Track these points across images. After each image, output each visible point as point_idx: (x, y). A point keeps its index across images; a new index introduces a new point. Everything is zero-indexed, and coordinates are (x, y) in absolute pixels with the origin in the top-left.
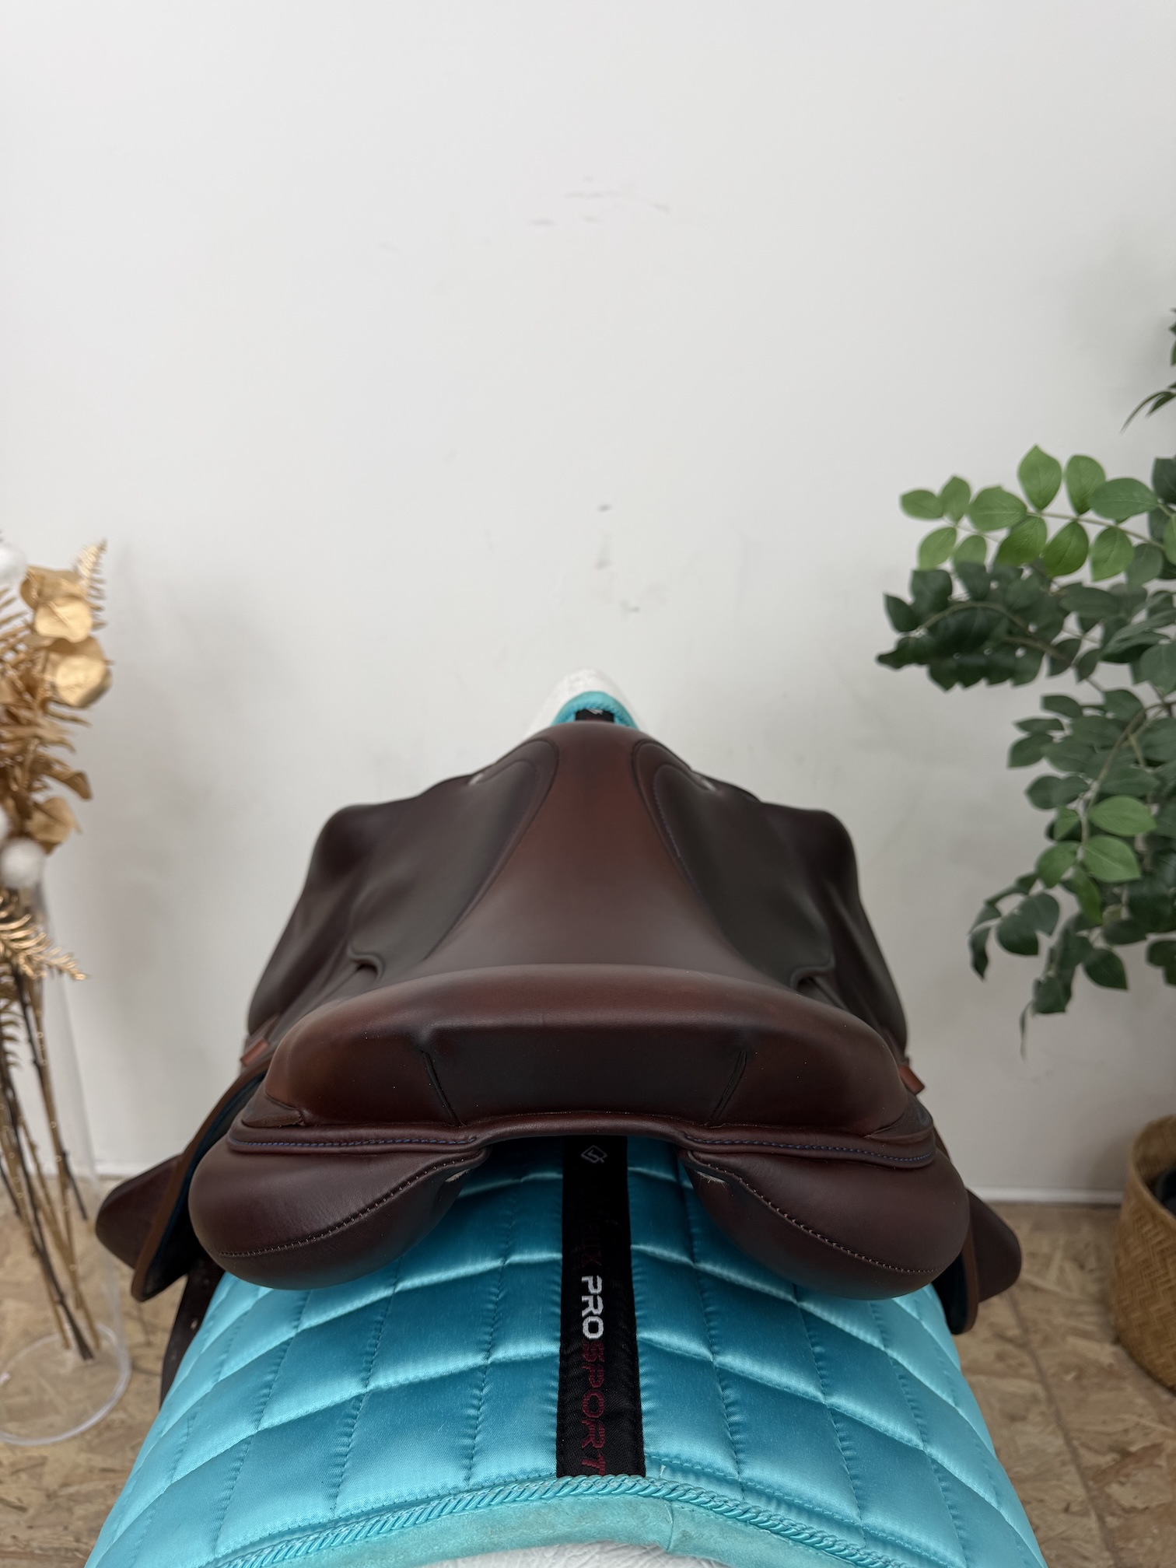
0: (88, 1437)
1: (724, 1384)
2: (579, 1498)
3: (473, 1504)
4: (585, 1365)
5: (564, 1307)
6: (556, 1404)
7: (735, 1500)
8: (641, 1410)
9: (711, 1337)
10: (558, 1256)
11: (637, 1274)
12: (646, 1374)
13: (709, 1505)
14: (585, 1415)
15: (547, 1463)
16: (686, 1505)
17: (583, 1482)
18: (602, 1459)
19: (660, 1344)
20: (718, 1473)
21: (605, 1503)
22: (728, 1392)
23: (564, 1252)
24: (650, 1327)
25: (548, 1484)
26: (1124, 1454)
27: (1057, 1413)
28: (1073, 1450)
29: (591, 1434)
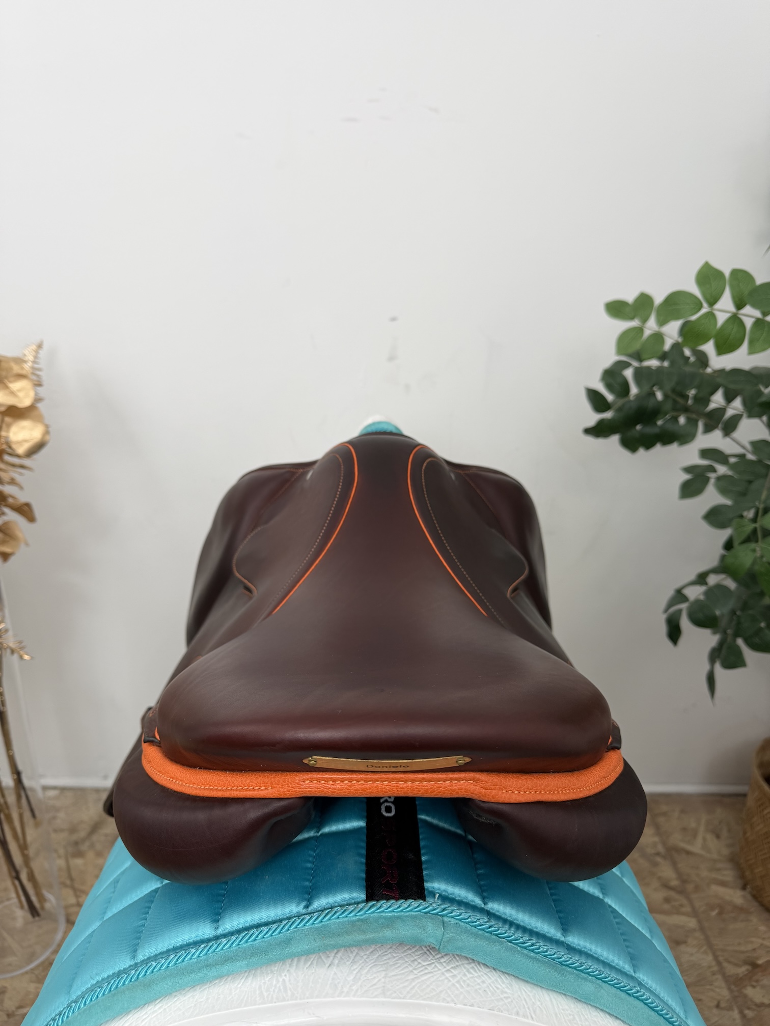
2: (382, 914)
3: (310, 922)
6: (365, 856)
7: (483, 920)
8: (421, 860)
12: (424, 838)
17: (385, 903)
18: (396, 890)
20: (471, 904)
25: (360, 906)
26: (754, 966)
27: (707, 938)
28: (719, 964)
29: (388, 874)
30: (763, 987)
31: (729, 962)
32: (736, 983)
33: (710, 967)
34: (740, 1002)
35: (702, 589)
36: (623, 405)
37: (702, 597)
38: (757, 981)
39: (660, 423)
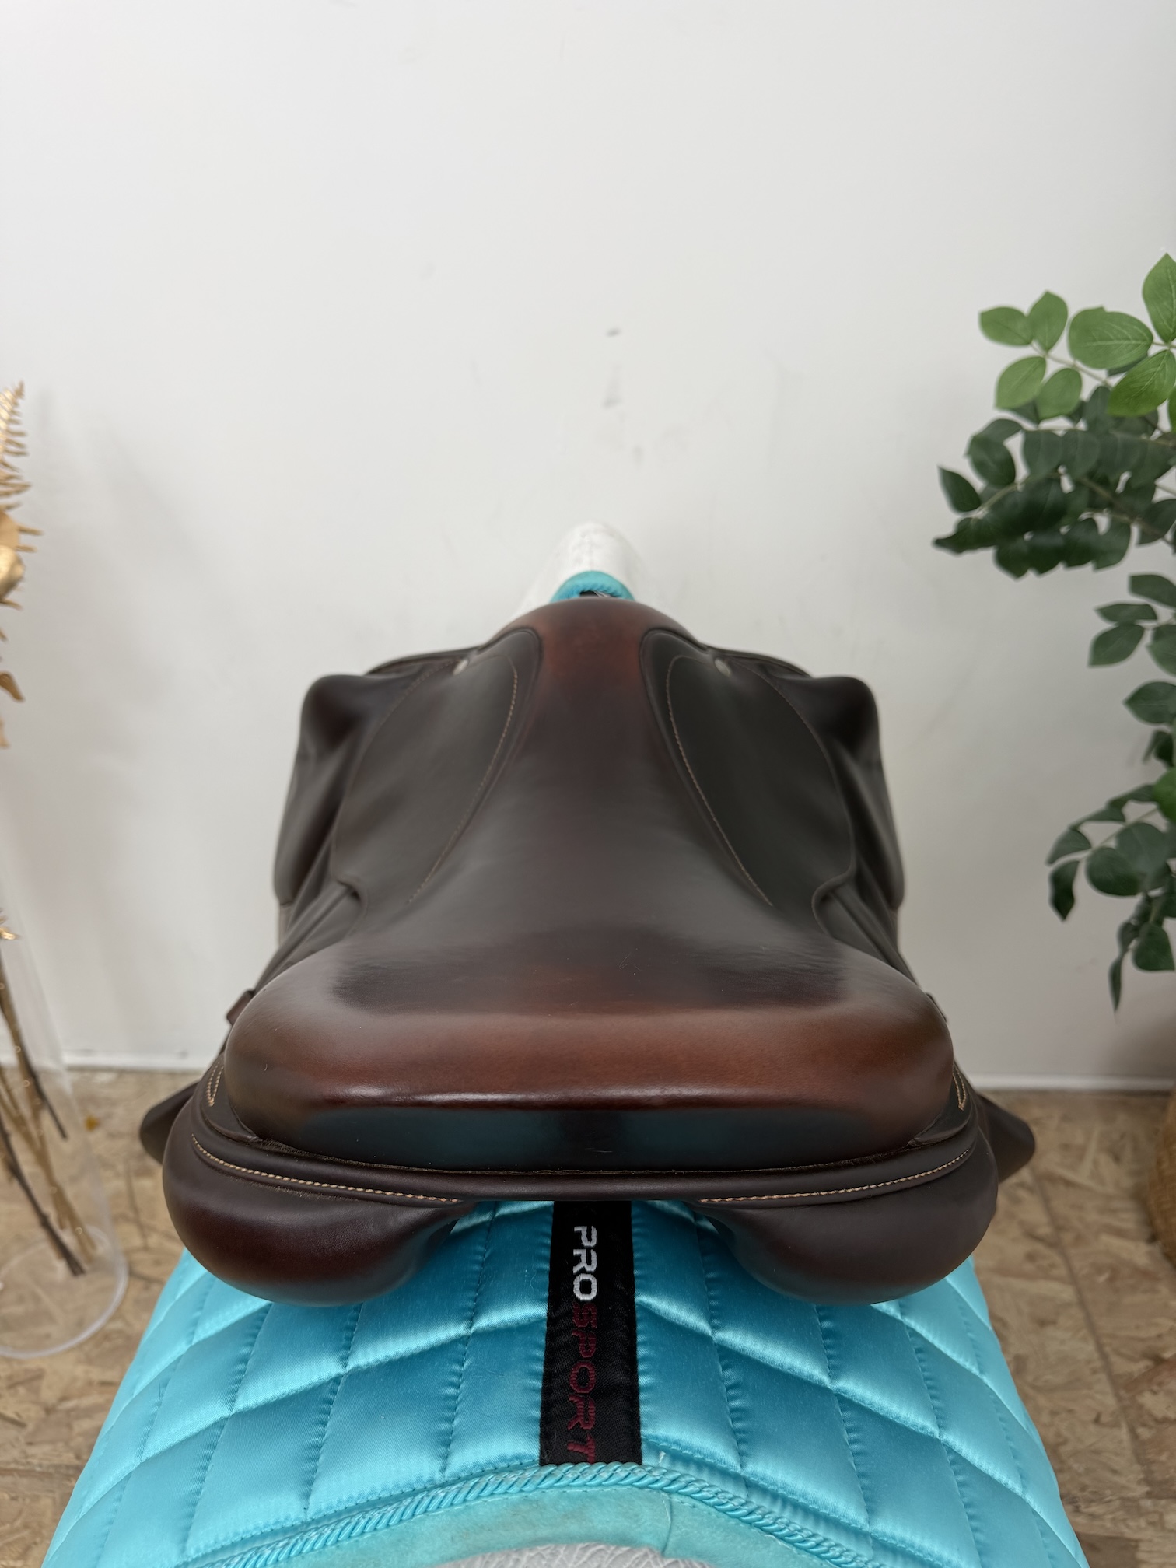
0: (87, 1348)
1: (724, 1363)
2: (565, 1490)
3: (447, 1502)
4: (575, 1331)
5: (553, 1262)
6: (541, 1377)
7: (740, 1497)
8: (638, 1384)
9: (712, 1308)
10: (549, 1203)
11: (637, 1225)
12: (644, 1343)
13: (712, 1501)
14: (573, 1391)
15: (532, 1449)
16: (687, 1499)
17: (568, 1472)
18: (591, 1443)
19: (659, 1310)
20: (719, 1465)
21: (593, 1498)
22: (728, 1373)
24: (651, 1292)
25: (528, 1474)
26: (1158, 1361)
27: (1088, 1317)
28: (1104, 1356)
29: (580, 1412)
30: (1169, 1393)
31: (1120, 1354)
32: (1128, 1386)
33: (1089, 1362)
34: (1133, 1415)
35: (1115, 827)
36: (1004, 498)
37: (1113, 844)
38: (1160, 1384)
39: (1064, 530)
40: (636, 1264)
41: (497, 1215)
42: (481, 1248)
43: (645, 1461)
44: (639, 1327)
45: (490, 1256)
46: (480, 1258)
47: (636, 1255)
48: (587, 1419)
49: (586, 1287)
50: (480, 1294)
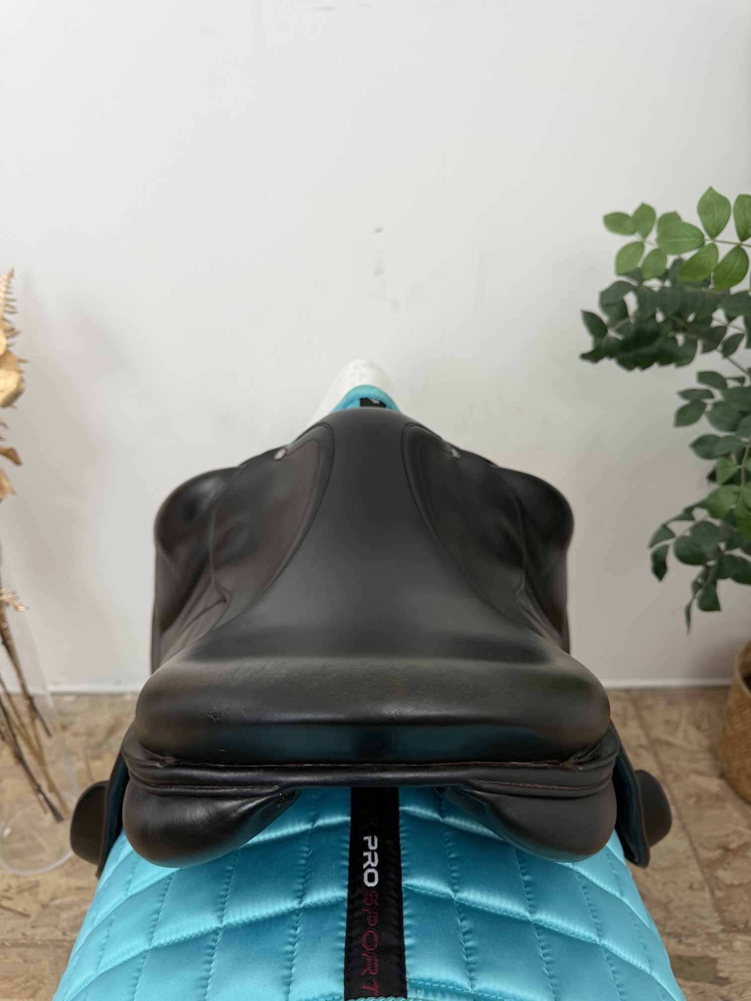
1: (462, 916)
4: (365, 908)
5: (351, 860)
6: (344, 940)
8: (404, 945)
9: (454, 878)
10: (348, 819)
11: (404, 832)
12: (408, 916)
14: (364, 949)
15: (339, 989)
18: (375, 983)
19: (418, 888)
20: (457, 989)
22: (464, 923)
23: (353, 815)
24: (410, 876)
26: (727, 850)
27: (684, 825)
28: (694, 849)
29: (369, 963)
30: (734, 869)
31: (704, 847)
32: (709, 866)
33: (686, 852)
34: (713, 884)
38: (728, 864)
39: (658, 344)
40: (402, 859)
41: (315, 826)
42: (305, 849)
43: (409, 996)
44: (405, 904)
45: (312, 855)
46: (305, 855)
47: (403, 853)
48: (373, 968)
49: (371, 878)
50: (306, 881)
